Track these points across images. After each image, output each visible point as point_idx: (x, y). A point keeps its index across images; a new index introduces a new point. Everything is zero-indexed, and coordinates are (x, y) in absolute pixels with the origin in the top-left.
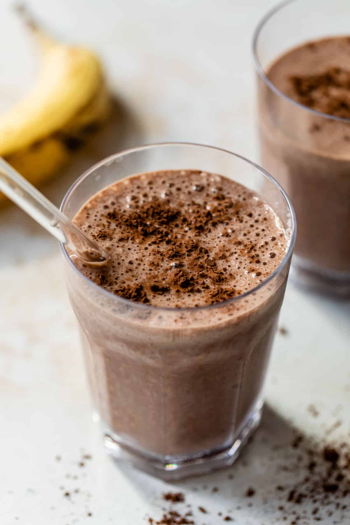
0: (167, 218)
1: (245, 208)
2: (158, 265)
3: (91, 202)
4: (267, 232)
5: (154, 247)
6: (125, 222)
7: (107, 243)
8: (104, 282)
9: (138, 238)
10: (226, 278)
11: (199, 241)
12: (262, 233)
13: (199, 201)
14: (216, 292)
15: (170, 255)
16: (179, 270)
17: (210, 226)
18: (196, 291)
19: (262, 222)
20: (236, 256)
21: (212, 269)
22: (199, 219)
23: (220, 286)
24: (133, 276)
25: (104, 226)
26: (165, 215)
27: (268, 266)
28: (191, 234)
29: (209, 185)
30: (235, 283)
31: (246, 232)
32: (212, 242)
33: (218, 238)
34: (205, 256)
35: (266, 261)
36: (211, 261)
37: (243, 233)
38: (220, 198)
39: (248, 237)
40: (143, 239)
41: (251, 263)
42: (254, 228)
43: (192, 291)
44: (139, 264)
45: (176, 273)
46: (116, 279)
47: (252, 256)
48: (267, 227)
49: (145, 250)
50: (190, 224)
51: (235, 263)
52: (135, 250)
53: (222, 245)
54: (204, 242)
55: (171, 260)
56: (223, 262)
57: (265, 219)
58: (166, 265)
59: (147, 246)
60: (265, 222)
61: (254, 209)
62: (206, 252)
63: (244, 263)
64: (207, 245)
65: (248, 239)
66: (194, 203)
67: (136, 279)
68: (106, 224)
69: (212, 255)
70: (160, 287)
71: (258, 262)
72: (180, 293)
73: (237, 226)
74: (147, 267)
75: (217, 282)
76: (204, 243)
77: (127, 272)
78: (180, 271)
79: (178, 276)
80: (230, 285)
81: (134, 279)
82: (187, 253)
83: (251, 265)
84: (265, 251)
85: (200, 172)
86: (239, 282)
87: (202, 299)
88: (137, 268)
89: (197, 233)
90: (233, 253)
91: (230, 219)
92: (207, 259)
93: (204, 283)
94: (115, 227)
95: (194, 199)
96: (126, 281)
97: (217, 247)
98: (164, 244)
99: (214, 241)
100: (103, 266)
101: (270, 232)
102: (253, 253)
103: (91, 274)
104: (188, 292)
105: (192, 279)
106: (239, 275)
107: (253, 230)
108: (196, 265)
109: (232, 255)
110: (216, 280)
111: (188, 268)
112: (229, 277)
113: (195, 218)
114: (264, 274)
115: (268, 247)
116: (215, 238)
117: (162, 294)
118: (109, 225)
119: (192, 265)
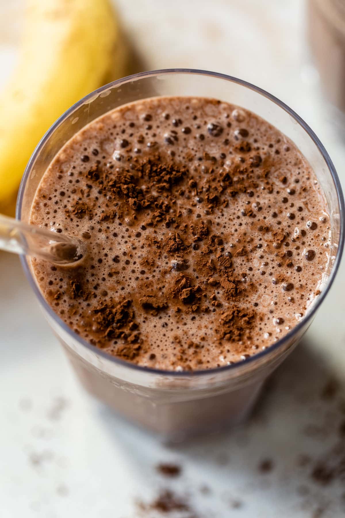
0: (169, 181)
1: (278, 166)
2: (153, 264)
3: (65, 151)
4: (304, 213)
5: (149, 231)
6: (113, 186)
7: (85, 225)
8: (79, 294)
9: (128, 214)
10: (245, 290)
11: (210, 222)
12: (297, 214)
13: (215, 152)
14: (231, 317)
15: (171, 249)
16: (181, 275)
17: (227, 197)
18: (203, 311)
19: (300, 193)
20: (259, 252)
21: (227, 272)
22: (214, 185)
23: (236, 304)
24: (118, 282)
25: (82, 192)
26: (167, 177)
27: (304, 275)
28: (200, 210)
29: (229, 125)
30: (257, 300)
31: (276, 211)
32: (229, 224)
33: (238, 217)
34: (219, 249)
35: (301, 265)
36: (226, 260)
37: (271, 212)
38: (245, 149)
39: (279, 219)
40: (135, 218)
41: (280, 265)
42: (288, 204)
43: (198, 311)
44: (128, 262)
45: (178, 279)
46: (96, 288)
47: (283, 256)
48: (306, 204)
49: (137, 238)
50: (201, 192)
51: (258, 265)
52: (123, 237)
53: (243, 232)
54: (218, 224)
55: (173, 256)
56: (243, 261)
57: (305, 190)
58: (164, 264)
59: (139, 230)
60: (304, 194)
61: (289, 170)
62: (221, 243)
63: (270, 266)
64: (222, 230)
65: (279, 223)
66: (207, 157)
67: (123, 289)
68: (85, 188)
69: (228, 247)
70: (155, 306)
71: (291, 265)
72: (181, 313)
73: (264, 198)
74: (138, 267)
75: (232, 296)
76: (218, 227)
77: (110, 275)
78: (183, 277)
79: (179, 285)
80: (250, 302)
81: (120, 287)
82: (193, 244)
83: (280, 269)
84: (301, 246)
85: (219, 102)
86: (263, 297)
87: (210, 326)
88: (124, 269)
89: (210, 208)
90: (256, 247)
91: (256, 186)
92: (221, 256)
93: (215, 298)
94: (97, 195)
95: (207, 149)
96: (108, 291)
97: (236, 235)
98: (163, 226)
99: (232, 223)
100: (79, 267)
101: (310, 213)
102: (284, 250)
103: (61, 280)
104: (193, 312)
105: (199, 290)
106: (263, 286)
107: (286, 208)
108: (205, 265)
109: (255, 250)
110: (232, 294)
111: (194, 270)
112: (250, 287)
113: (208, 182)
114: (297, 289)
115: (305, 239)
116: (234, 219)
117: (156, 315)
118: (89, 192)
119: (201, 265)
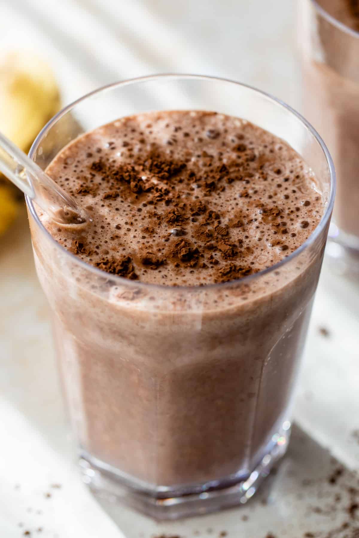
0: (169, 171)
1: (272, 162)
2: (153, 232)
3: (70, 149)
4: (298, 194)
5: (150, 208)
6: (115, 174)
7: (89, 200)
8: (82, 251)
9: (130, 196)
10: (241, 252)
11: (208, 202)
12: (292, 195)
13: (213, 151)
14: (228, 270)
15: (170, 219)
16: (180, 239)
17: (224, 183)
18: (200, 267)
19: (294, 181)
20: (256, 224)
21: (224, 239)
22: (211, 175)
23: (233, 262)
24: (120, 245)
25: (85, 178)
26: (166, 168)
27: (298, 239)
28: (198, 192)
29: (226, 131)
30: (253, 260)
31: (272, 194)
32: (226, 204)
33: (235, 199)
34: (216, 222)
35: (296, 232)
36: (223, 229)
37: (267, 194)
38: (240, 149)
39: (274, 199)
40: (137, 198)
41: (275, 233)
42: (282, 188)
43: (195, 266)
44: (129, 230)
45: (177, 243)
46: (97, 247)
47: (277, 224)
48: (299, 189)
49: (138, 212)
50: (200, 179)
51: (254, 233)
52: (124, 211)
53: (238, 210)
54: (215, 204)
55: (171, 225)
56: (240, 231)
57: (298, 177)
58: (163, 231)
59: (141, 206)
60: (297, 181)
61: (283, 165)
62: (218, 217)
63: (266, 234)
64: (219, 208)
65: (274, 202)
66: (205, 155)
67: (124, 249)
68: (89, 176)
69: (225, 221)
70: (154, 260)
71: (285, 232)
72: (180, 268)
73: (260, 185)
74: (140, 234)
75: (229, 256)
76: (215, 206)
77: (112, 239)
78: (182, 241)
79: (179, 247)
80: (246, 261)
81: (121, 248)
82: (191, 218)
83: (276, 236)
84: (295, 219)
85: (215, 114)
86: (259, 258)
87: (209, 278)
88: (125, 234)
89: (207, 191)
90: (252, 220)
91: (251, 176)
92: (218, 226)
93: (212, 257)
94: (101, 181)
95: (205, 149)
96: (110, 251)
97: (233, 212)
98: (163, 204)
99: (228, 203)
100: (82, 230)
101: (304, 195)
102: (279, 220)
103: (65, 240)
104: (191, 267)
105: (197, 251)
106: (259, 249)
107: (281, 191)
108: (202, 233)
109: (250, 222)
110: (229, 254)
111: (193, 237)
112: (246, 250)
113: (206, 172)
114: (292, 249)
115: (299, 213)
116: (231, 200)
117: (156, 269)
118: (92, 178)
119: (199, 234)
